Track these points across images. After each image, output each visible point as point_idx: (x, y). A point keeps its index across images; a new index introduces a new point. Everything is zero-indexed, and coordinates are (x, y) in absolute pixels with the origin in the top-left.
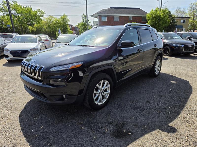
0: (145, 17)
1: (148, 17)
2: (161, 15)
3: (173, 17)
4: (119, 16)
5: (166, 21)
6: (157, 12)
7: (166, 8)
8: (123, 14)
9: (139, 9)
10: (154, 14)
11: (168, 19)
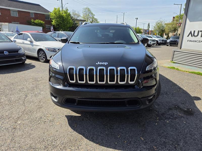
0: (49, 15)
1: (52, 16)
2: (64, 16)
3: (73, 18)
4: (17, 11)
5: (69, 22)
6: (60, 12)
7: (67, 9)
8: (22, 9)
9: (39, 5)
10: (58, 13)
11: (70, 20)
